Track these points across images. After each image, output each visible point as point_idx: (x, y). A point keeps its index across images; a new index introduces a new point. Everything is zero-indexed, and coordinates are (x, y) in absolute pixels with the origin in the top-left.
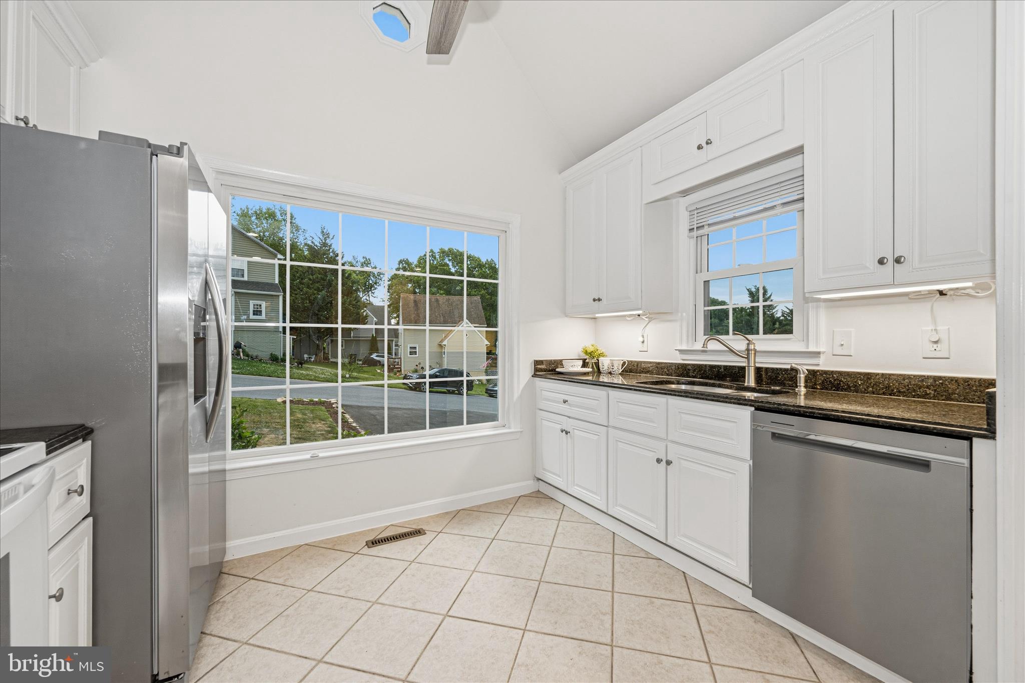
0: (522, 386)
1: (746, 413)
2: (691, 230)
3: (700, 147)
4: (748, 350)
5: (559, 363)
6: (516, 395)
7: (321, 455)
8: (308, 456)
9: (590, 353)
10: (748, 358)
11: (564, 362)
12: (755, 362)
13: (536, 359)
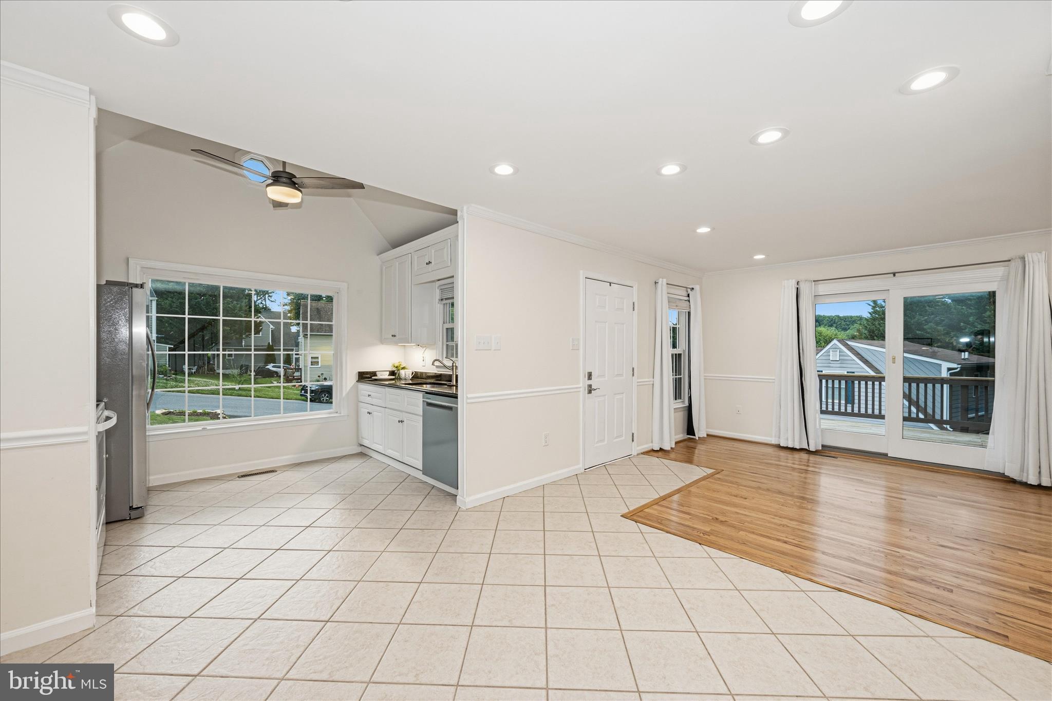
0: (349, 388)
1: (421, 395)
2: (442, 300)
3: (427, 264)
4: (453, 366)
5: (374, 374)
6: (344, 394)
7: (208, 428)
8: (201, 429)
9: (397, 367)
10: (453, 370)
11: (377, 373)
12: (456, 372)
13: (360, 371)
